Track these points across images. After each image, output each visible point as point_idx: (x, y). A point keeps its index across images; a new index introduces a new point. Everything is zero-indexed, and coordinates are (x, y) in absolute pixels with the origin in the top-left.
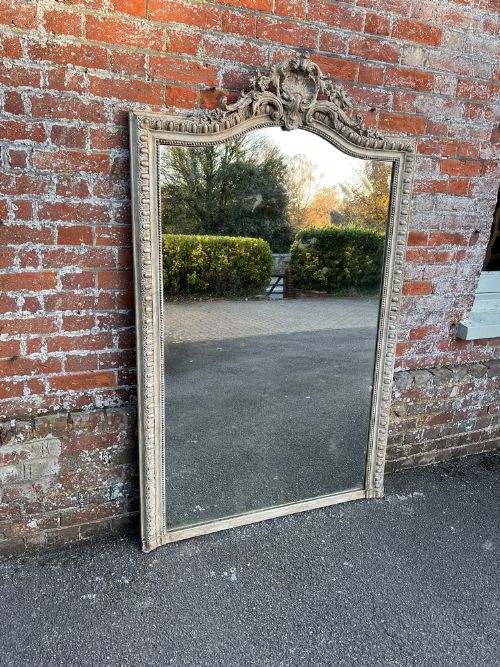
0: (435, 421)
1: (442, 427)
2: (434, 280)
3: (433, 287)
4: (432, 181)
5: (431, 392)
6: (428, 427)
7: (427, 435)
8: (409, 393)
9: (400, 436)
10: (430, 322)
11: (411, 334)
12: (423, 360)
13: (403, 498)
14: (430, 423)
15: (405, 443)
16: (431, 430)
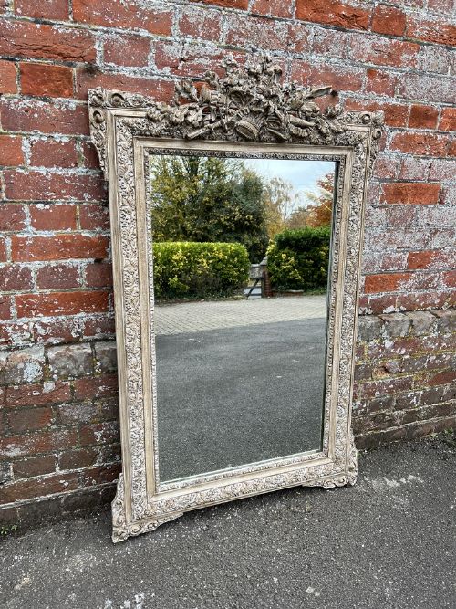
0: (437, 380)
1: (447, 388)
2: (444, 184)
3: (442, 193)
4: (448, 27)
5: (434, 341)
6: (428, 389)
7: (427, 398)
8: (404, 342)
9: (391, 400)
10: (436, 243)
11: (409, 260)
12: (424, 298)
13: (393, 484)
14: (431, 383)
15: (398, 408)
16: (432, 393)
